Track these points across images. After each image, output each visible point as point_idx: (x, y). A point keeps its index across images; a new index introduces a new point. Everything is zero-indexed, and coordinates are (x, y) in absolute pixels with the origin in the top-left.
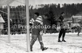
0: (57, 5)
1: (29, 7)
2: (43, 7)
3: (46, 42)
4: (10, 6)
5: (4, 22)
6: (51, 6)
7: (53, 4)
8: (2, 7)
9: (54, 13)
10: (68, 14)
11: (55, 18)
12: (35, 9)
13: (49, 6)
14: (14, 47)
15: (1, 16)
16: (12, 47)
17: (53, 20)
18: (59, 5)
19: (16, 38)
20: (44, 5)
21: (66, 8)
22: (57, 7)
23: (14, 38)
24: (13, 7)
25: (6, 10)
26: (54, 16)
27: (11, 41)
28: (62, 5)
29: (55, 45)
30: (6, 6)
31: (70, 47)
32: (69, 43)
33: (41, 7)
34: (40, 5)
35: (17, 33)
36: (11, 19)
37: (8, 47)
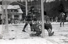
2: (55, 0)
3: (57, 30)
9: (64, 6)
11: (64, 10)
25: (24, 3)
26: (64, 8)
27: (29, 29)
29: (65, 32)
33: (53, 1)
37: (26, 33)
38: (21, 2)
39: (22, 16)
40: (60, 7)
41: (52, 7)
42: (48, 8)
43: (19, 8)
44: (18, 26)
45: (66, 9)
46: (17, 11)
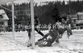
0: (61, 2)
1: (34, 4)
2: (47, 4)
4: (14, 4)
5: (8, 19)
6: (56, 3)
7: (57, 1)
8: (6, 4)
9: (59, 10)
10: (73, 11)
11: (59, 15)
12: (40, 6)
13: (54, 3)
14: (19, 44)
15: (5, 13)
16: (16, 44)
17: (58, 17)
18: (64, 2)
19: (21, 35)
20: (49, 2)
21: (71, 5)
22: (61, 4)
23: (19, 35)
24: (17, 4)
25: (10, 7)
26: (59, 13)
27: (16, 38)
28: (67, 2)
30: (10, 3)
31: (75, 44)
32: (74, 40)
33: (45, 4)
34: (44, 2)
35: (22, 30)
36: (15, 17)
37: (12, 44)
38: (6, 6)
39: (8, 23)
40: (54, 12)
41: (45, 12)
42: (40, 13)
43: (4, 14)
44: (3, 35)
45: (61, 14)
46: (2, 17)
